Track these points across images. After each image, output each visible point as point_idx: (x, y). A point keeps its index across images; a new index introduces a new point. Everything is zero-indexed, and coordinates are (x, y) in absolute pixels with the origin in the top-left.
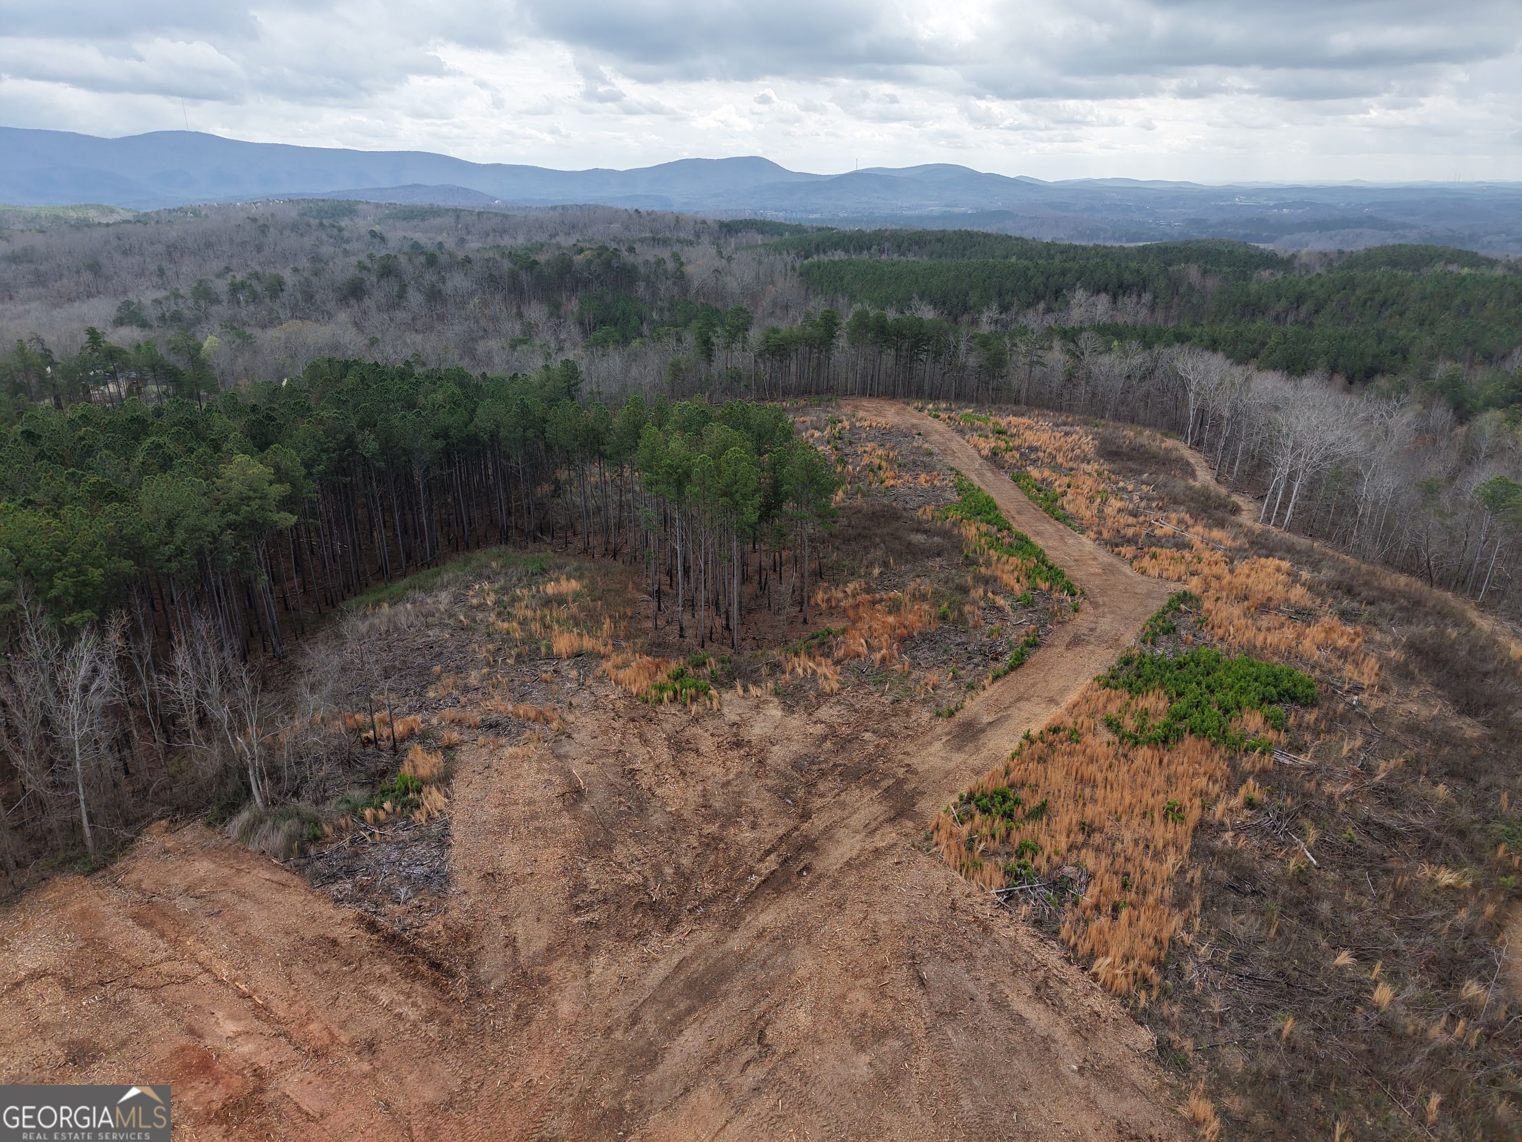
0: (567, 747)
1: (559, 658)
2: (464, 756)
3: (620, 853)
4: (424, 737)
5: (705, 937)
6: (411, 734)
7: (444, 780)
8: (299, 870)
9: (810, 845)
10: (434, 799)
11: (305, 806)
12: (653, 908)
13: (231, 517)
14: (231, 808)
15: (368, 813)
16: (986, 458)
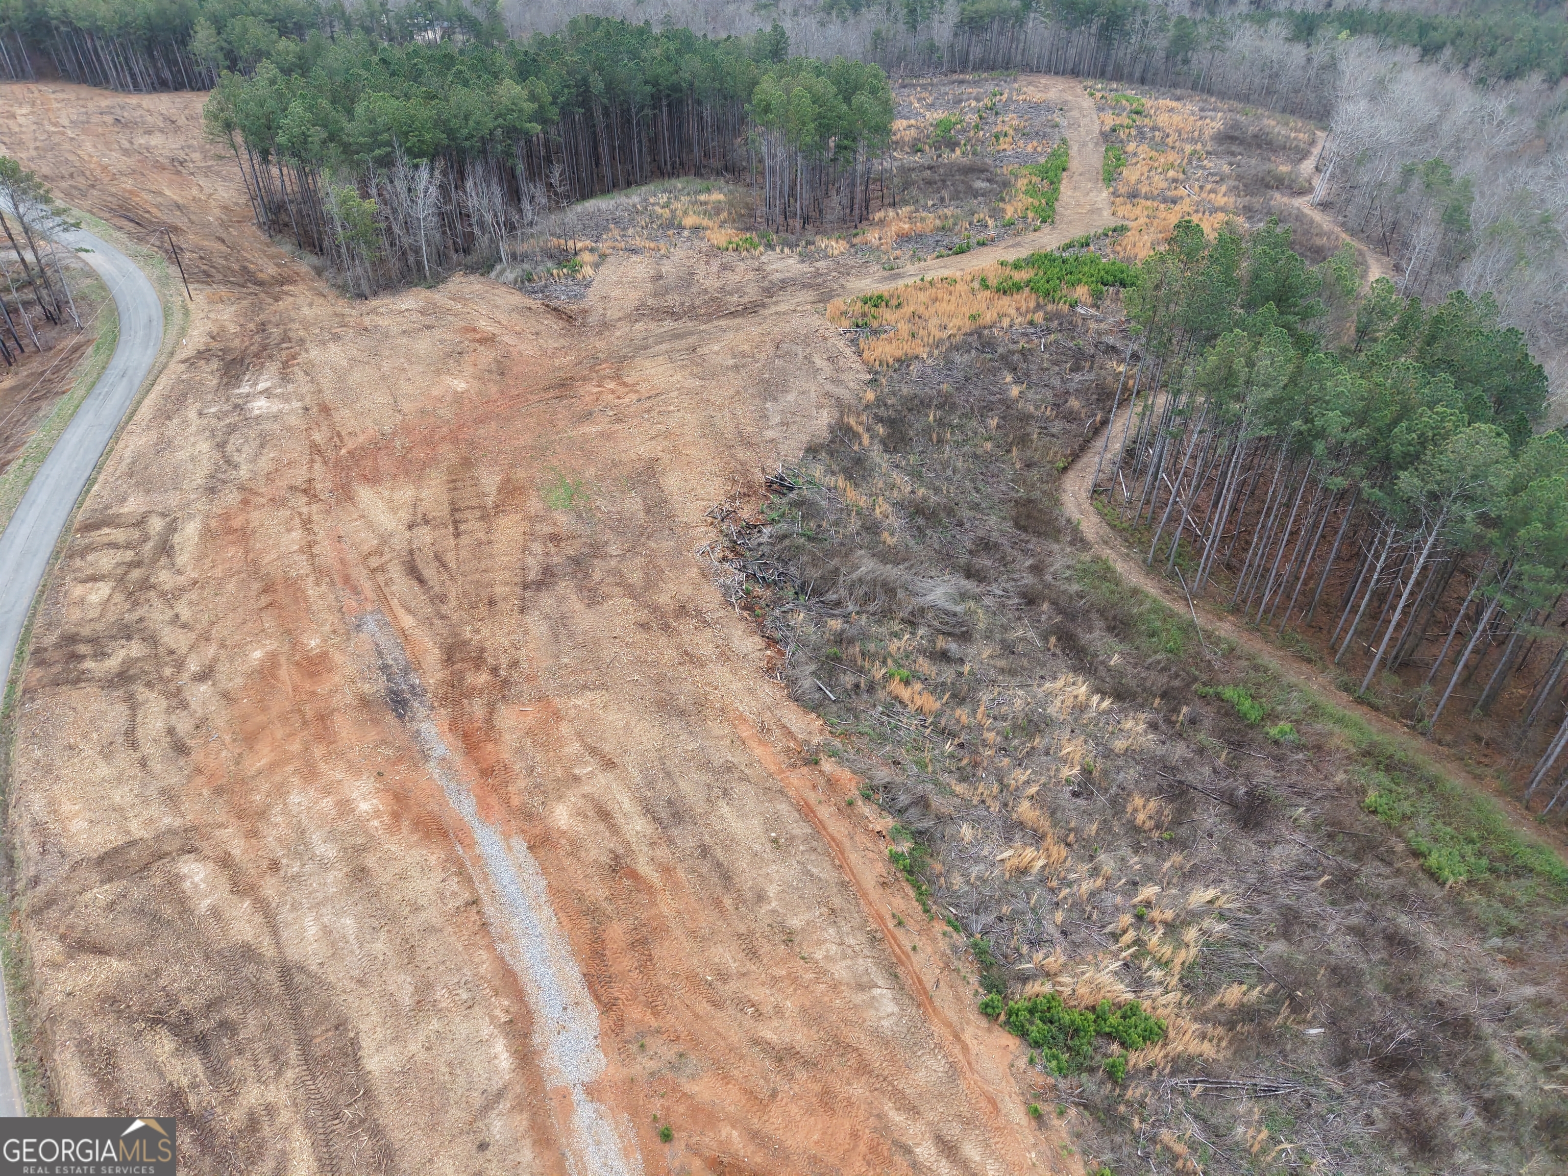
0: (665, 261)
1: (684, 228)
2: (611, 259)
3: (669, 297)
4: (592, 250)
5: (690, 324)
6: (586, 248)
7: (596, 266)
8: (520, 289)
9: (764, 306)
10: (588, 271)
11: (526, 266)
12: (673, 314)
13: (501, 120)
14: (491, 267)
15: (555, 272)
16: (1102, 133)
